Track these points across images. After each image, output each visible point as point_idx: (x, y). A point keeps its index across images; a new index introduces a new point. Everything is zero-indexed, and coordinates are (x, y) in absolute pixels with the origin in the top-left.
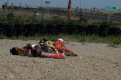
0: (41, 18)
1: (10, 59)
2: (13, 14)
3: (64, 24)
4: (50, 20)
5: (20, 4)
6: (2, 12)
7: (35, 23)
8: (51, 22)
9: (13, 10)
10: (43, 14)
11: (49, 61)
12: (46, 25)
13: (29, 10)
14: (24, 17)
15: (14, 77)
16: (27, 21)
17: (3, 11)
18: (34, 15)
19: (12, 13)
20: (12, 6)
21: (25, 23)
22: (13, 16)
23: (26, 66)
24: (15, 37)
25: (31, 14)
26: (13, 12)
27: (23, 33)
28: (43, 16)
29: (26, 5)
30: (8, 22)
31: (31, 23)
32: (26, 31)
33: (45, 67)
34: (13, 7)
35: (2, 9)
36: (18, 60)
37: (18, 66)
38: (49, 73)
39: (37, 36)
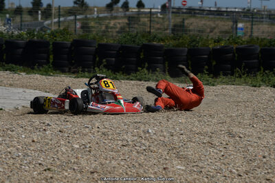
0: (249, 34)
1: (176, 127)
2: (186, 24)
4: (269, 38)
5: (202, 1)
6: (161, 20)
7: (235, 46)
8: (270, 42)
9: (185, 15)
10: (252, 25)
11: (263, 133)
12: (259, 49)
13: (222, 15)
14: (210, 33)
15: (184, 168)
16: (215, 42)
17: (163, 18)
18: (232, 28)
19: (183, 22)
20: (182, 7)
21: (210, 46)
22: (186, 31)
23: (211, 144)
25: (226, 25)
26: (186, 22)
28: (252, 28)
29: (216, 5)
30: (172, 43)
31: (226, 47)
32: (214, 63)
33: (255, 147)
34: (186, 9)
35: (161, 13)
36: (195, 129)
37: (194, 143)
38: (264, 160)
39: (237, 75)
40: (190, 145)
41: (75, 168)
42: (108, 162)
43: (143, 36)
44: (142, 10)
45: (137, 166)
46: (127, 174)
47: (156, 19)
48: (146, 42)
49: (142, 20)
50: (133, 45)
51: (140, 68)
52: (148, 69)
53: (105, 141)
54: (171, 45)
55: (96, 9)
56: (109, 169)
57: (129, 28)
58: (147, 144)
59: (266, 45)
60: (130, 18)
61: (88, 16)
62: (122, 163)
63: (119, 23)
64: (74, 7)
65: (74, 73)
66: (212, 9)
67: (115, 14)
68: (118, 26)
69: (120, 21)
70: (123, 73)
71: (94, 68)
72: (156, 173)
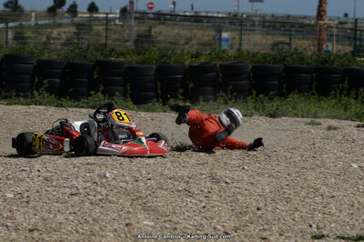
0: (237, 46)
1: (141, 169)
2: (153, 33)
3: (305, 66)
4: (263, 52)
5: (174, 3)
6: (119, 28)
7: (219, 63)
8: (264, 57)
9: (152, 22)
10: (241, 35)
11: (257, 178)
12: (250, 67)
13: (201, 21)
14: (184, 44)
15: (152, 224)
16: (192, 57)
17: (122, 26)
18: (214, 39)
19: (150, 31)
20: (148, 11)
21: (187, 63)
22: (153, 42)
23: (188, 192)
24: (157, 105)
25: (206, 34)
26: (153, 30)
27: (181, 91)
28: (241, 39)
29: (192, 8)
30: (135, 58)
31: (207, 63)
32: (191, 85)
33: (246, 195)
34: (153, 14)
35: (120, 19)
36: (166, 172)
37: (166, 190)
38: (259, 213)
39: (222, 101)
40: (160, 193)
41: (9, 224)
42: (51, 216)
43: (97, 50)
44: (95, 15)
45: (91, 222)
46: (77, 232)
47: (113, 27)
48: (100, 57)
49: (95, 28)
50: (85, 62)
51: (92, 92)
52: (104, 93)
53: (48, 189)
54: (134, 62)
55: (33, 14)
56: (54, 226)
57: (79, 39)
58: (104, 192)
59: (259, 62)
60: (80, 26)
61: (24, 23)
62: (71, 218)
63: (65, 33)
64: (4, 11)
65: (5, 98)
66: (187, 14)
67: (58, 21)
68: (63, 36)
69: (66, 30)
70: (70, 99)
71: (32, 92)
72: (115, 230)
